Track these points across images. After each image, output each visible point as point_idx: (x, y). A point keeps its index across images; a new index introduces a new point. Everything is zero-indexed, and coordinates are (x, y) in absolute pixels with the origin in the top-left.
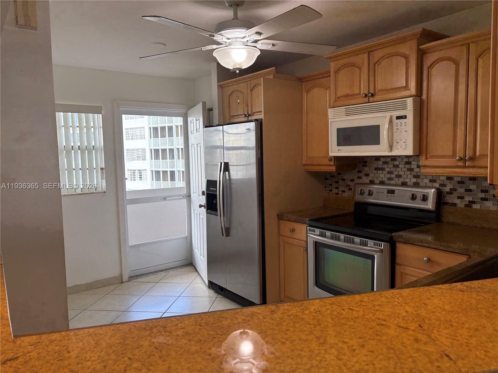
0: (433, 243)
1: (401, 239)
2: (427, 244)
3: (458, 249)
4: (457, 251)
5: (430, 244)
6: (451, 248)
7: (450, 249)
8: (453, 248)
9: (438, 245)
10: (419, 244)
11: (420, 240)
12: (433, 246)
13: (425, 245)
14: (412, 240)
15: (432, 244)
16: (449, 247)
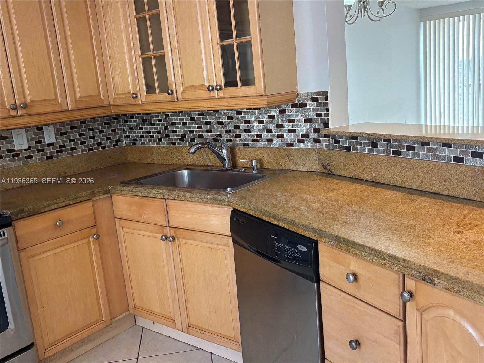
0: (61, 201)
1: (23, 214)
2: (55, 205)
3: (85, 196)
4: (85, 199)
5: (58, 203)
6: (79, 198)
7: (79, 200)
8: (81, 197)
9: (67, 201)
10: (47, 209)
11: (46, 204)
12: (62, 204)
13: (53, 207)
14: (37, 209)
15: (60, 203)
16: (77, 198)
